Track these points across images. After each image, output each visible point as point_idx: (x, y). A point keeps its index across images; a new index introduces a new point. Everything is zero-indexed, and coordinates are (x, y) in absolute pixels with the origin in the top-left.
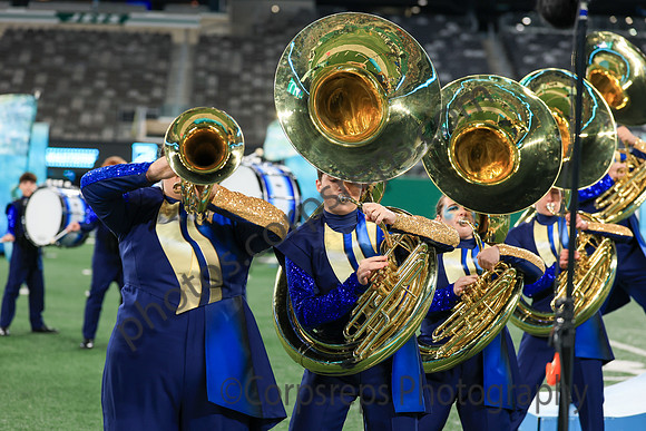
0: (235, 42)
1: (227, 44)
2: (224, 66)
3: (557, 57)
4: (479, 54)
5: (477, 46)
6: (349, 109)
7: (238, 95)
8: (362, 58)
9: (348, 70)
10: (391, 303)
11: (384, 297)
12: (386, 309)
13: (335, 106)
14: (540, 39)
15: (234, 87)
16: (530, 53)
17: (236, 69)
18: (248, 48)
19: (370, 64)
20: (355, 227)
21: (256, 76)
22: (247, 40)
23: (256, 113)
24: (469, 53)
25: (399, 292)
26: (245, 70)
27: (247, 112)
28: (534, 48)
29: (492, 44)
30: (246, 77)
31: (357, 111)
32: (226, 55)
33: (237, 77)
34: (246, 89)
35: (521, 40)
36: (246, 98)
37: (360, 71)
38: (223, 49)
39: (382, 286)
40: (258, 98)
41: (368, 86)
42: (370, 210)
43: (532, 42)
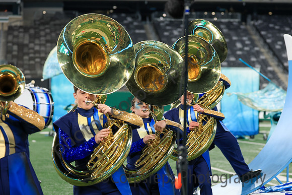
0: (25, 29)
1: (21, 30)
2: (20, 40)
3: (179, 32)
4: (142, 31)
5: (141, 28)
6: (90, 60)
7: (28, 54)
8: (99, 36)
9: (92, 41)
10: (110, 152)
11: (107, 148)
12: (107, 155)
13: (84, 58)
14: (171, 24)
15: (26, 50)
16: (167, 31)
17: (26, 42)
18: (32, 31)
19: (102, 39)
20: (93, 115)
21: (35, 45)
22: (31, 27)
23: (36, 62)
24: (137, 31)
25: (113, 147)
26: (30, 42)
27: (32, 62)
28: (168, 28)
29: (148, 26)
30: (31, 45)
31: (94, 61)
32: (21, 35)
33: (27, 45)
34: (31, 51)
35: (162, 24)
36: (32, 55)
37: (97, 42)
38: (20, 32)
39: (106, 144)
40: (37, 55)
41: (100, 49)
42: (101, 107)
43: (167, 25)
